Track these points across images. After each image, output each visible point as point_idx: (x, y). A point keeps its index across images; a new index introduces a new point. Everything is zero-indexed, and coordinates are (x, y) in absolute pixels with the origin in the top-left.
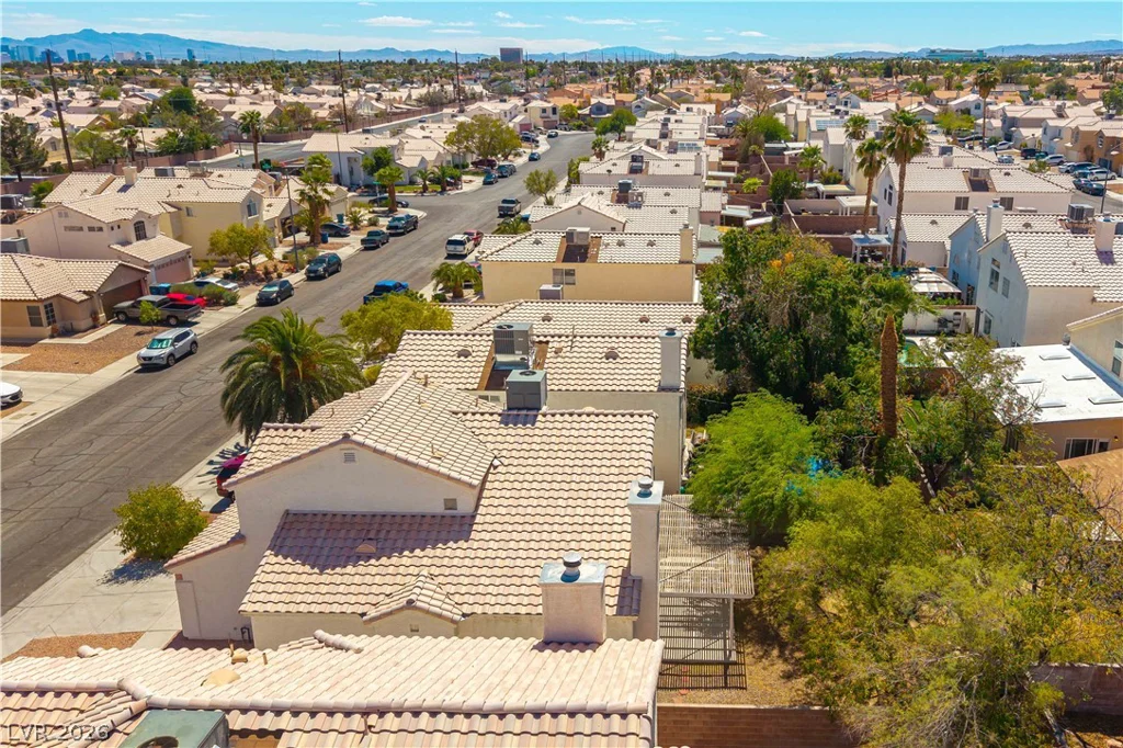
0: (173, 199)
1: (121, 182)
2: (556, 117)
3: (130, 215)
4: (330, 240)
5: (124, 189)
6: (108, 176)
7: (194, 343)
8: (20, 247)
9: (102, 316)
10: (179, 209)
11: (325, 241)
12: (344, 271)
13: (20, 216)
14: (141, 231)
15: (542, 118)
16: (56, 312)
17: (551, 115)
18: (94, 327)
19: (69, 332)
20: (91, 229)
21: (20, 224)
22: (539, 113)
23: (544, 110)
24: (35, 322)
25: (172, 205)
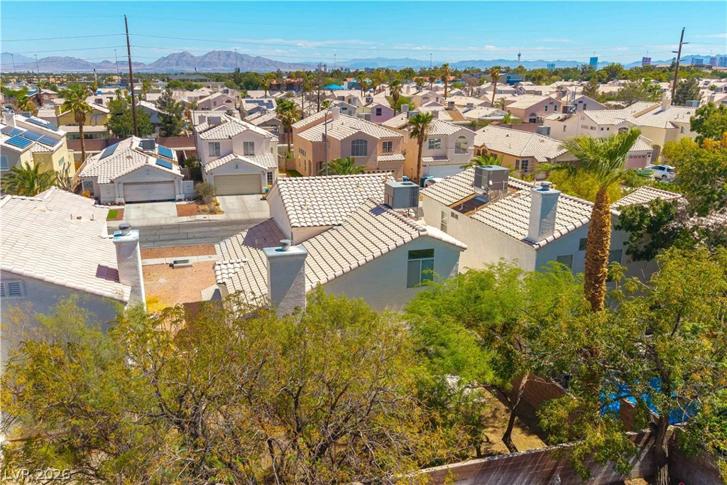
0: (677, 121)
1: (659, 109)
3: (617, 122)
5: (657, 113)
6: (654, 104)
8: (545, 132)
10: (676, 127)
13: (569, 118)
16: (528, 165)
20: (592, 128)
21: (567, 122)
25: (673, 124)
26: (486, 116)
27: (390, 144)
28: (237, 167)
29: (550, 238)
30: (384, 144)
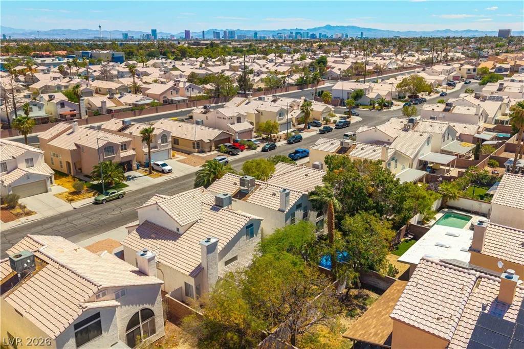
0: (258, 109)
1: (247, 101)
2: (475, 73)
3: (235, 114)
4: (311, 128)
5: (247, 104)
6: (244, 99)
7: (227, 162)
8: (200, 123)
9: (213, 148)
10: (259, 112)
11: (309, 128)
12: (302, 142)
13: (208, 112)
14: (239, 120)
15: (467, 73)
16: (200, 145)
17: (472, 72)
18: (210, 151)
19: (202, 152)
20: (223, 118)
21: (208, 115)
22: (466, 71)
23: (469, 70)
24: (194, 148)
25: (257, 111)
26: (137, 101)
27: (125, 145)
28: (28, 178)
29: (289, 208)
30: (122, 146)
